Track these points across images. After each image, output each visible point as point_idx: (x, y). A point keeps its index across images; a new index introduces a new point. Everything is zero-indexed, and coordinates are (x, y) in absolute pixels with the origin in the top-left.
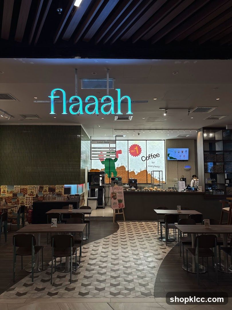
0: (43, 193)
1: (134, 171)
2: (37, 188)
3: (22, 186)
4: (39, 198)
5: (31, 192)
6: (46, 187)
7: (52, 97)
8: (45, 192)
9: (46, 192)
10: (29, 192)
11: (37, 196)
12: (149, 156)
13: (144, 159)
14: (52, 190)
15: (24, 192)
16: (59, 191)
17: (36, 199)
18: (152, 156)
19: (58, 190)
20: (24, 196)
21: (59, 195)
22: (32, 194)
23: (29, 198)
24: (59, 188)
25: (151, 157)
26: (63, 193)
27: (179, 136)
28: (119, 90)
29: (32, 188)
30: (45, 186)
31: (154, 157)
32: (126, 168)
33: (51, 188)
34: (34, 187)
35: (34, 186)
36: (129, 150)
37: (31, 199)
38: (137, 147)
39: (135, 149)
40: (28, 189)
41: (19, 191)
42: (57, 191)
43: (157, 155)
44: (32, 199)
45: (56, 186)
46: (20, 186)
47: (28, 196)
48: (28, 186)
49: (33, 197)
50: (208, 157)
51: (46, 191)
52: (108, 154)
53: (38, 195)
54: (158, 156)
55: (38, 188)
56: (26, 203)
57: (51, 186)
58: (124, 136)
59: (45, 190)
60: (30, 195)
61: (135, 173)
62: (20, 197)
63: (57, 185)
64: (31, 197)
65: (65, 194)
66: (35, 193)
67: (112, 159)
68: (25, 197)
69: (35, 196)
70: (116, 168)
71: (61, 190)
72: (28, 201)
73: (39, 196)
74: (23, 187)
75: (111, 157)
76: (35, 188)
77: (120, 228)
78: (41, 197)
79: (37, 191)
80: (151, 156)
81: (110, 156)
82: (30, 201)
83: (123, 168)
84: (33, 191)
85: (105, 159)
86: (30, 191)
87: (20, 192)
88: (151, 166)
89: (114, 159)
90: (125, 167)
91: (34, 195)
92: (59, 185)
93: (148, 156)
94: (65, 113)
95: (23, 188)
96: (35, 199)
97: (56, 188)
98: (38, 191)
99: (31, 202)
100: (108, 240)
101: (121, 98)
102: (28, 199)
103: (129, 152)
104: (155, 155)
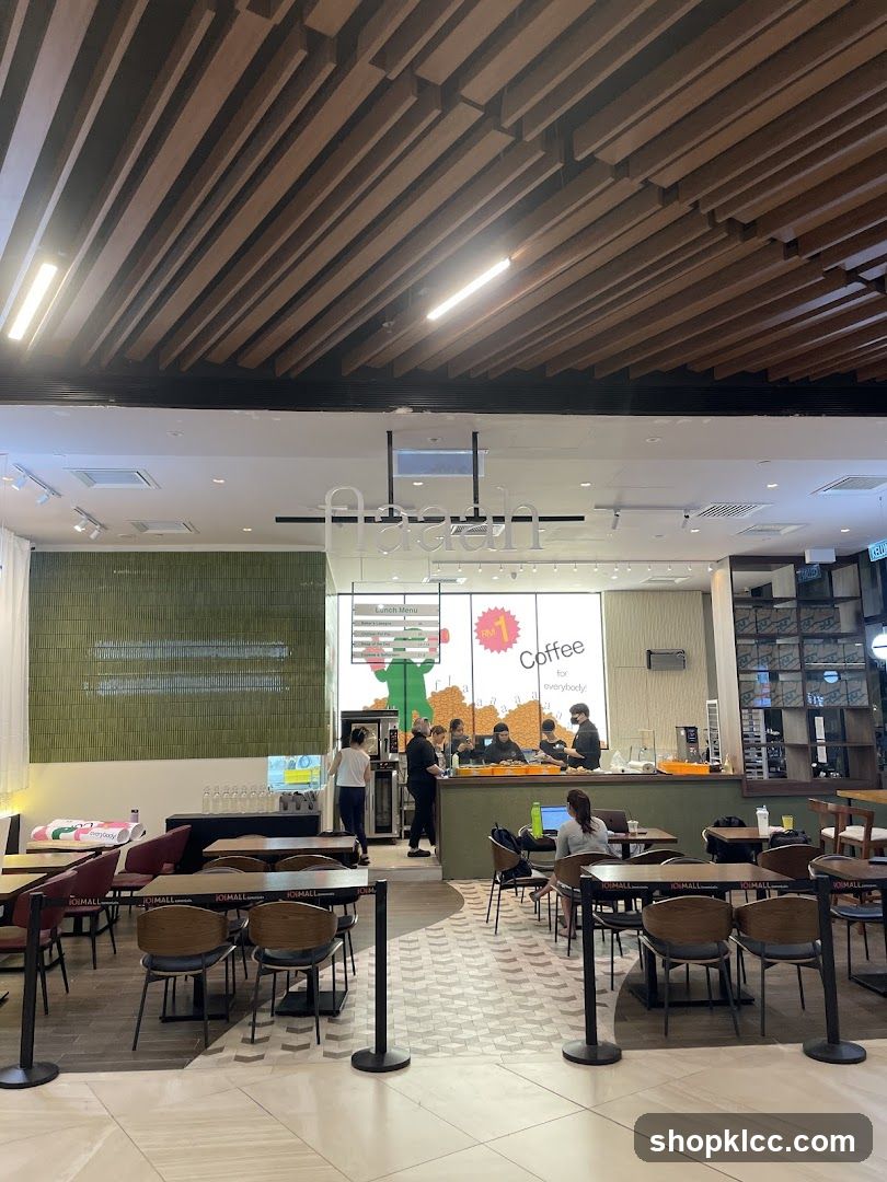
1: (496, 707)
12: (548, 651)
13: (529, 660)
18: (559, 651)
25: (553, 654)
27: (650, 581)
31: (566, 653)
32: (464, 694)
36: (474, 627)
38: (502, 618)
39: (497, 624)
43: (575, 648)
50: (749, 654)
52: (401, 644)
54: (577, 650)
58: (461, 581)
61: (499, 711)
67: (415, 660)
70: (428, 695)
75: (413, 654)
77: (467, 901)
80: (555, 649)
81: (408, 650)
83: (453, 693)
85: (389, 660)
88: (555, 687)
89: (422, 660)
90: (461, 689)
93: (543, 649)
100: (439, 933)
103: (475, 635)
104: (567, 648)
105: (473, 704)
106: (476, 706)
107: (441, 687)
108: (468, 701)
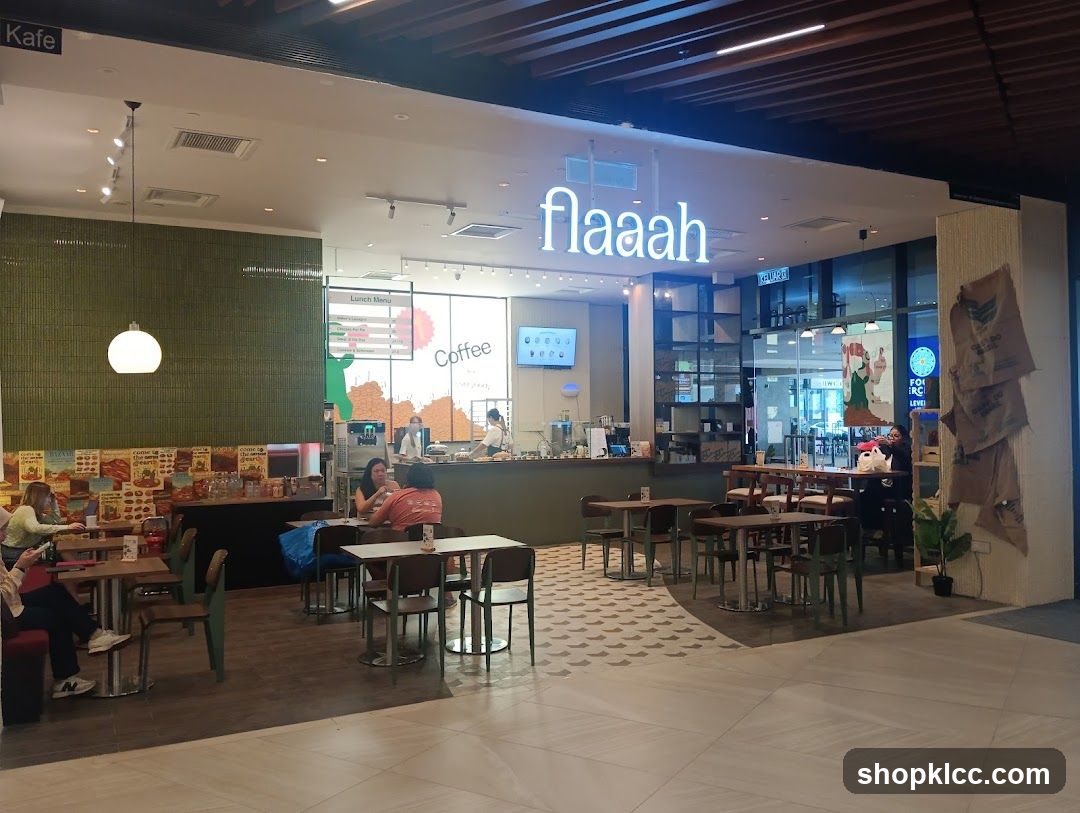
0: (190, 474)
1: (413, 402)
2: (166, 458)
3: (109, 452)
4: (175, 492)
5: (146, 472)
6: (202, 455)
7: (549, 207)
8: (198, 470)
9: (202, 470)
10: (136, 472)
11: (168, 486)
12: (460, 351)
13: (443, 358)
14: (224, 464)
15: (116, 472)
16: (252, 468)
17: (164, 498)
18: (469, 351)
19: (247, 464)
20: (118, 487)
21: (251, 478)
22: (148, 480)
23: (136, 494)
24: (252, 457)
25: (464, 353)
26: (265, 474)
28: (684, 206)
29: (146, 458)
30: (196, 450)
31: (475, 353)
32: (382, 390)
33: (221, 457)
34: (157, 453)
35: (156, 449)
37: (144, 498)
38: (419, 317)
40: (132, 461)
41: (97, 471)
42: (243, 466)
43: (483, 349)
44: (152, 497)
45: (240, 447)
46: (97, 452)
47: (134, 489)
48: (133, 450)
49: (155, 492)
51: (201, 468)
53: (174, 484)
55: (173, 459)
56: (126, 514)
57: (221, 451)
59: (199, 463)
60: (142, 483)
61: (415, 406)
62: (102, 492)
63: (243, 447)
64: (144, 490)
65: (271, 475)
66: (160, 478)
67: (335, 355)
68: (122, 493)
69: (161, 487)
70: (348, 390)
71: (256, 464)
72: (134, 506)
73: (178, 485)
74: (111, 454)
76: (160, 458)
78: (184, 490)
79: (166, 469)
80: (466, 349)
82: (144, 506)
83: (372, 388)
84: (151, 468)
86: (142, 468)
87: (102, 474)
88: (466, 384)
89: (341, 355)
90: (380, 385)
91: (159, 483)
92: (250, 447)
93: (455, 349)
94: (574, 248)
95: (112, 458)
96: (161, 499)
97: (239, 458)
98: (171, 469)
99: (146, 509)
101: (688, 222)
102: (134, 498)
104: (477, 348)
105: (391, 399)
106: (394, 402)
107: (361, 382)
108: (386, 396)
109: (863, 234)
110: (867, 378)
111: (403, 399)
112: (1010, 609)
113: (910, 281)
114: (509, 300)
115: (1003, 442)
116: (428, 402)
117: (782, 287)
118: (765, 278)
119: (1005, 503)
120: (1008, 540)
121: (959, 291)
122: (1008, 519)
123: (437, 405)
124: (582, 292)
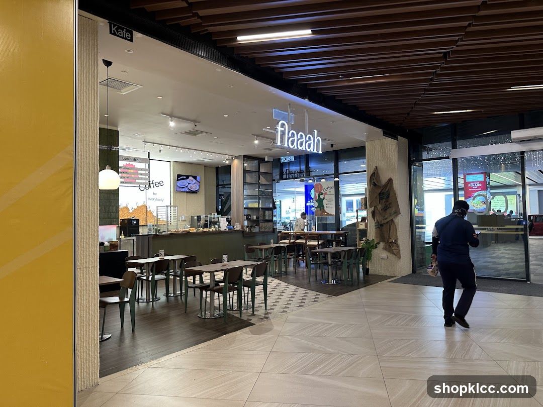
7: (279, 128)
28: (316, 132)
61: (130, 209)
88: (152, 199)
94: (286, 145)
104: (157, 183)
109: (332, 146)
110: (324, 198)
111: (124, 205)
112: (396, 278)
113: (339, 163)
114: (172, 163)
115: (392, 220)
116: (136, 207)
117: (289, 163)
118: (283, 160)
119: (394, 241)
120: (394, 254)
121: (374, 167)
122: (394, 247)
123: (139, 209)
124: (206, 161)
